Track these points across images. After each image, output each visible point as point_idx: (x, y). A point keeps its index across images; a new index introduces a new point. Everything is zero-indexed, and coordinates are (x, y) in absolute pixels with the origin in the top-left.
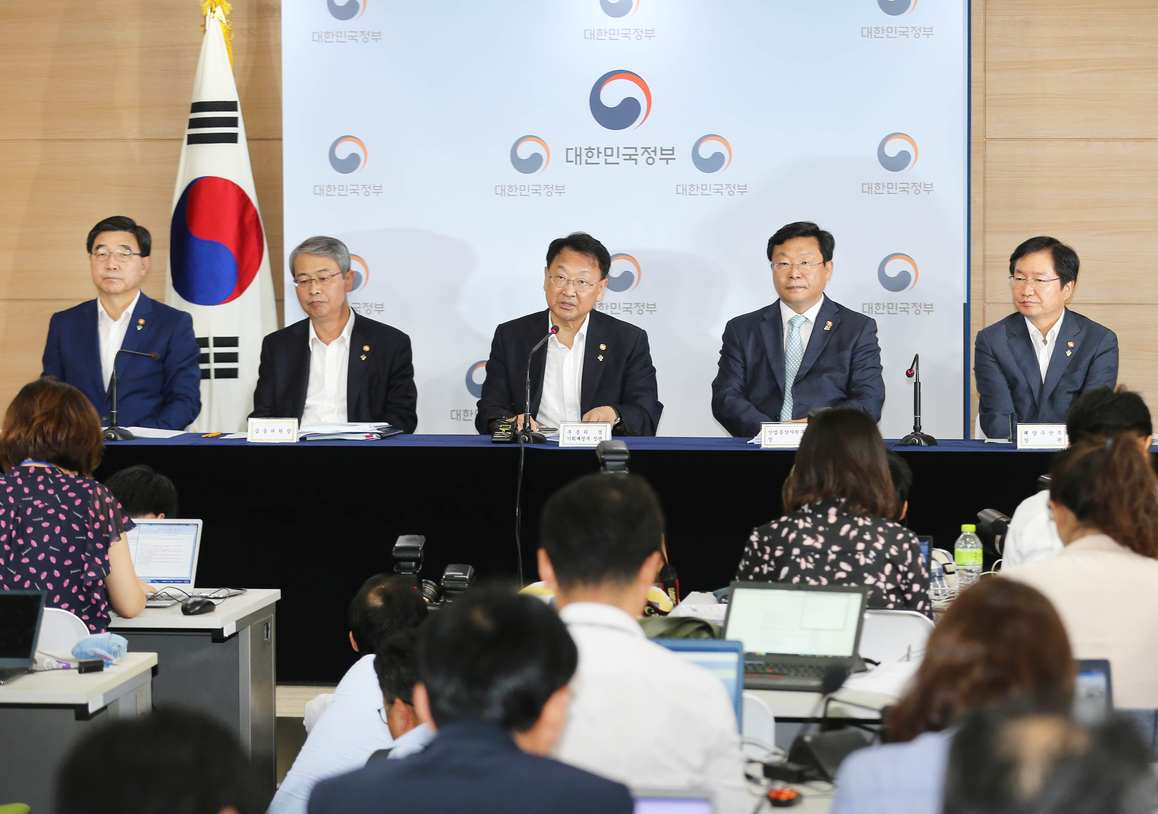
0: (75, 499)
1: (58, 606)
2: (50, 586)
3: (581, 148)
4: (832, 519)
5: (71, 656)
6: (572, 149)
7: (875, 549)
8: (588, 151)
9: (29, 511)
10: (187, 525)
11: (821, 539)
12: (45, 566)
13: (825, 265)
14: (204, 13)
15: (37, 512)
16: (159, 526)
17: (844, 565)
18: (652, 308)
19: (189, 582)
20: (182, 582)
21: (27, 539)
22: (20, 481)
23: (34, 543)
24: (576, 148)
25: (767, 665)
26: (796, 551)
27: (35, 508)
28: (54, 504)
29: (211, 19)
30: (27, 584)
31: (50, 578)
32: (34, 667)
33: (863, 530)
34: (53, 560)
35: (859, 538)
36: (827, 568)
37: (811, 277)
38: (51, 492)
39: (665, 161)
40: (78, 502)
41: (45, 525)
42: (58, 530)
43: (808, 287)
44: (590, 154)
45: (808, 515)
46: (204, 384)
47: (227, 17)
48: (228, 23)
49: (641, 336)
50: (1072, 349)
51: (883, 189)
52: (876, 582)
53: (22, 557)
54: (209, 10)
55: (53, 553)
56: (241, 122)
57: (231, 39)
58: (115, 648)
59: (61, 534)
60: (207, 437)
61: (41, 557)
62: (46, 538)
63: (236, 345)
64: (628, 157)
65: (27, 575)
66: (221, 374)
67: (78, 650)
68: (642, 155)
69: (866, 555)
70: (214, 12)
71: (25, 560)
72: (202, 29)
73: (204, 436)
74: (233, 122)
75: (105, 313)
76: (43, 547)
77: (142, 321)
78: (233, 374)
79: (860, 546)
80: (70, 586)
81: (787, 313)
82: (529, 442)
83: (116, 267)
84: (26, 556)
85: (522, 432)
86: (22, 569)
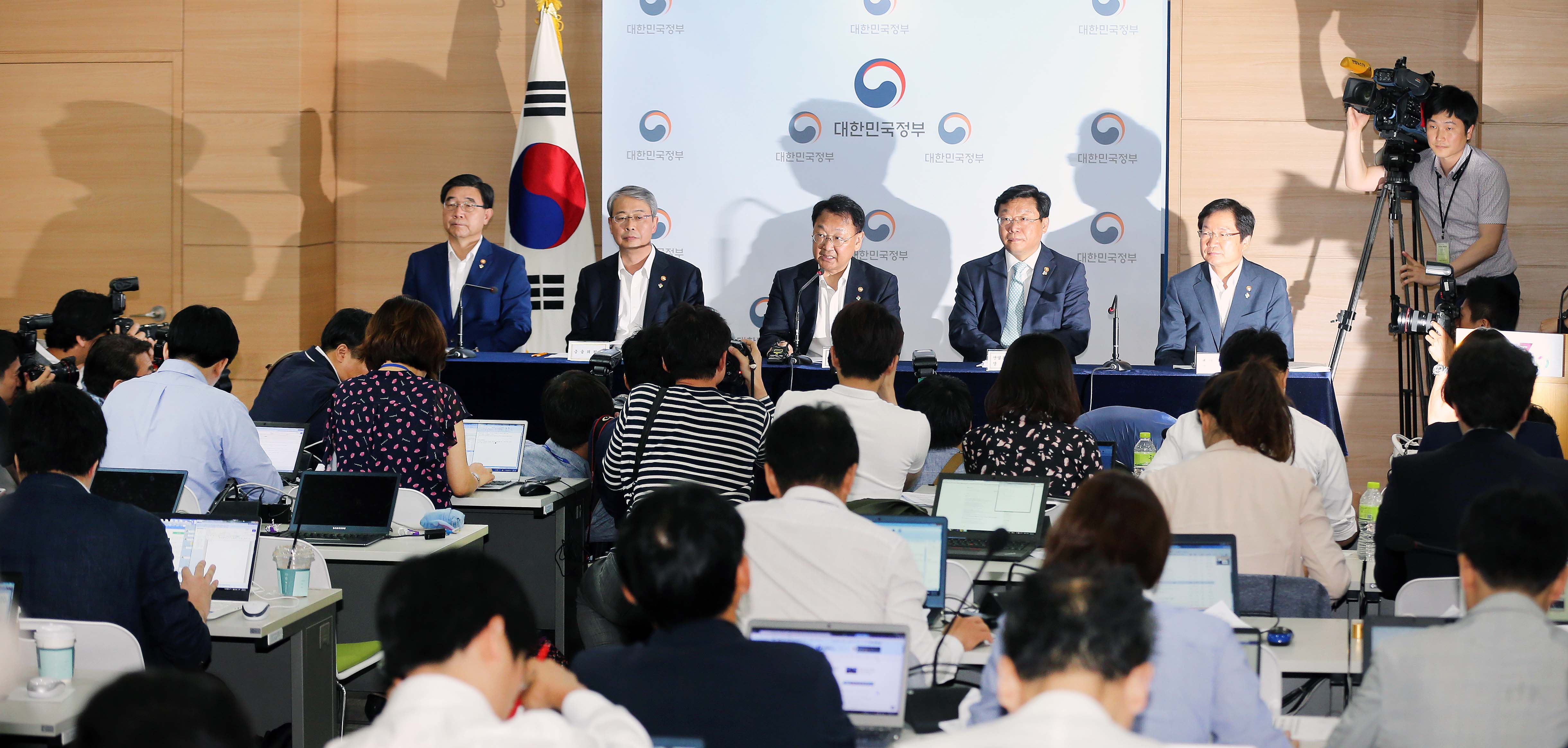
0: (422, 398)
1: (410, 486)
2: (404, 470)
3: (847, 122)
4: (1022, 425)
5: (420, 527)
6: (840, 123)
7: (1053, 447)
8: (853, 125)
9: (386, 409)
10: (516, 425)
11: (1011, 441)
12: (399, 454)
13: (1041, 221)
14: (539, 10)
15: (393, 410)
16: (493, 426)
17: (1029, 461)
18: (904, 255)
19: (517, 471)
20: (511, 470)
21: (385, 432)
22: (378, 383)
23: (390, 436)
24: (843, 122)
25: (969, 540)
26: (991, 452)
27: (391, 406)
28: (406, 404)
29: (545, 14)
30: (386, 468)
31: (405, 463)
32: (390, 534)
33: (1044, 433)
34: (405, 449)
35: (1041, 440)
36: (1016, 464)
37: (1028, 232)
38: (403, 393)
39: (917, 134)
40: (424, 401)
41: (399, 420)
42: (408, 425)
43: (1025, 240)
44: (854, 128)
45: (1004, 422)
46: (534, 313)
47: (558, 12)
48: (558, 17)
49: (892, 280)
50: (1249, 292)
51: (1096, 159)
52: (1055, 474)
53: (382, 447)
54: (543, 6)
55: (406, 444)
56: (568, 98)
57: (560, 30)
58: (454, 520)
59: (411, 428)
60: (536, 356)
61: (396, 447)
62: (399, 432)
63: (562, 282)
64: (886, 131)
65: (385, 462)
66: (549, 305)
67: (425, 521)
68: (897, 129)
69: (1046, 454)
70: (547, 8)
71: (384, 450)
72: (537, 22)
73: (532, 356)
74: (562, 99)
75: (454, 253)
76: (397, 439)
77: (483, 261)
78: (559, 305)
79: (1041, 446)
80: (420, 470)
81: (1011, 260)
82: (797, 363)
83: (463, 216)
84: (384, 446)
85: (792, 355)
86: (382, 457)
